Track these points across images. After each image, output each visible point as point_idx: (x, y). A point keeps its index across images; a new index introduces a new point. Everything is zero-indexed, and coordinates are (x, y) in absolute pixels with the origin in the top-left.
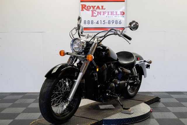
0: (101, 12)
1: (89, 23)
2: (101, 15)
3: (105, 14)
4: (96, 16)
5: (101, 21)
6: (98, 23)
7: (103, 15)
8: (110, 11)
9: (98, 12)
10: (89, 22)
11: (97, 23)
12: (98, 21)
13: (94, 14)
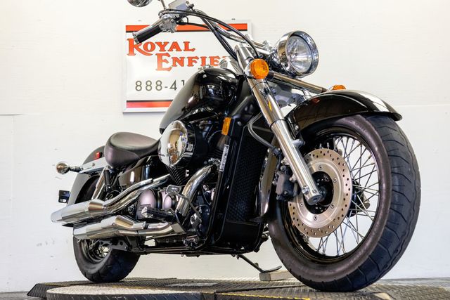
0: (183, 58)
1: (149, 88)
2: (182, 65)
3: (193, 63)
4: (169, 69)
5: (183, 81)
6: (175, 88)
7: (190, 64)
8: (208, 57)
9: (175, 59)
10: (149, 84)
11: (171, 88)
12: (175, 83)
13: (164, 64)
